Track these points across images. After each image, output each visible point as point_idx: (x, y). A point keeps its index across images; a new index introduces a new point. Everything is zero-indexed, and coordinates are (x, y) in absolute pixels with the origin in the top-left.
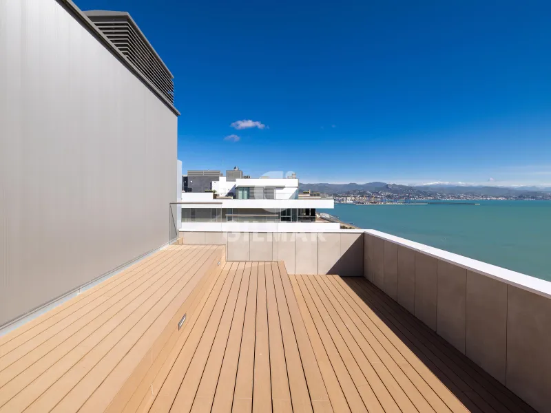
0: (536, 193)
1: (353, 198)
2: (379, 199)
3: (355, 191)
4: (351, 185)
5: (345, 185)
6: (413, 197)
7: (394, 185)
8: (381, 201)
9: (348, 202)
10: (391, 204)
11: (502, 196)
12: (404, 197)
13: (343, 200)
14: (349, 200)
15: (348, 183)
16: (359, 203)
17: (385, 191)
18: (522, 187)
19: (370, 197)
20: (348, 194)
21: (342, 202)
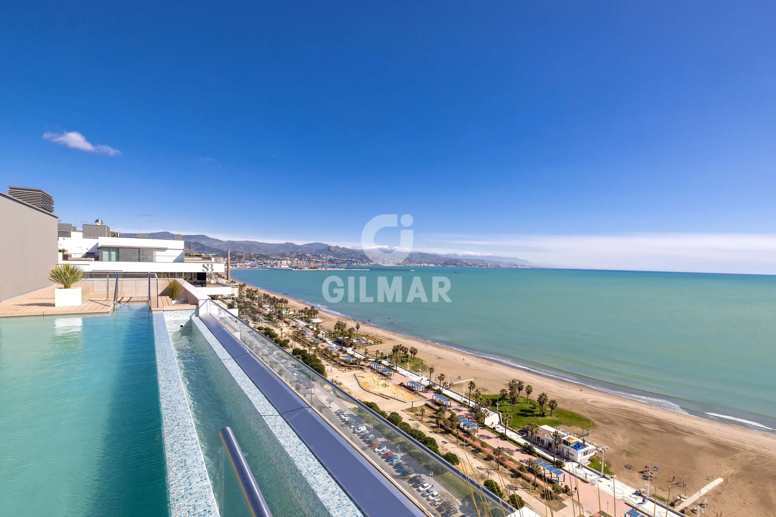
0: (456, 260)
1: (289, 262)
2: (320, 264)
3: (292, 253)
4: (287, 245)
5: (280, 246)
6: (356, 262)
7: (337, 247)
8: (322, 267)
9: (282, 266)
10: (333, 269)
11: (432, 263)
12: (347, 261)
13: (276, 264)
14: (285, 265)
15: (283, 242)
16: (296, 268)
17: (327, 254)
18: (448, 254)
19: (309, 261)
20: (283, 256)
21: (275, 267)
